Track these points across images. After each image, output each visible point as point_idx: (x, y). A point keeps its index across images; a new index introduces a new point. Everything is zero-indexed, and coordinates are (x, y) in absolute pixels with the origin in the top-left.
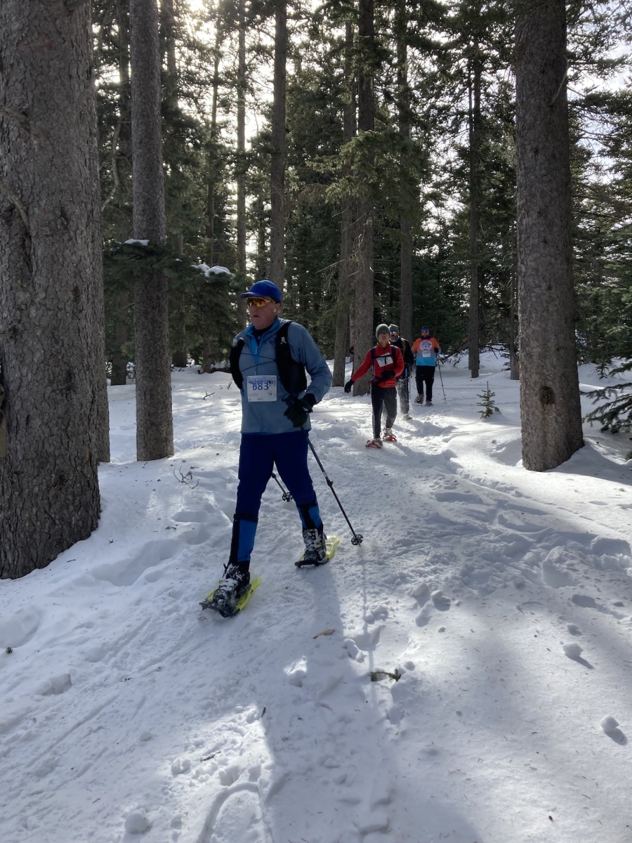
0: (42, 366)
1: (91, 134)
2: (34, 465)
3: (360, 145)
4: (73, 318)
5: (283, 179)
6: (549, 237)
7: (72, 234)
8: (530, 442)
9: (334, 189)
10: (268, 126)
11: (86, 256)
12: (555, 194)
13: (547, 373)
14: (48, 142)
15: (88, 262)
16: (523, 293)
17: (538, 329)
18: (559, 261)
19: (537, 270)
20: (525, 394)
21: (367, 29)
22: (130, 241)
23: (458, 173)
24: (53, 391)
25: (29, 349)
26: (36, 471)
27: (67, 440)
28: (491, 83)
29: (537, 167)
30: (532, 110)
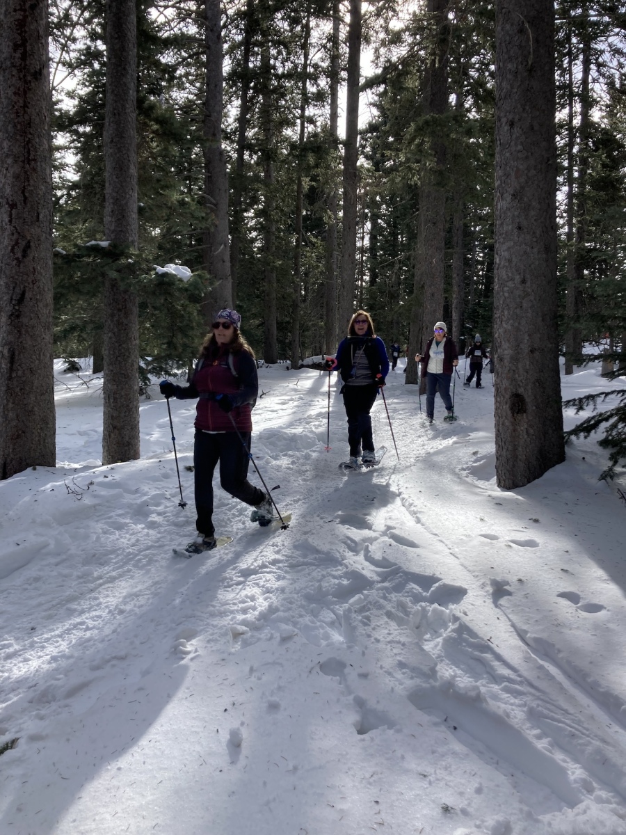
6: (524, 223)
12: (533, 172)
13: (519, 379)
19: (510, 261)
20: (496, 401)
22: (92, 243)
29: (513, 143)
30: (509, 76)
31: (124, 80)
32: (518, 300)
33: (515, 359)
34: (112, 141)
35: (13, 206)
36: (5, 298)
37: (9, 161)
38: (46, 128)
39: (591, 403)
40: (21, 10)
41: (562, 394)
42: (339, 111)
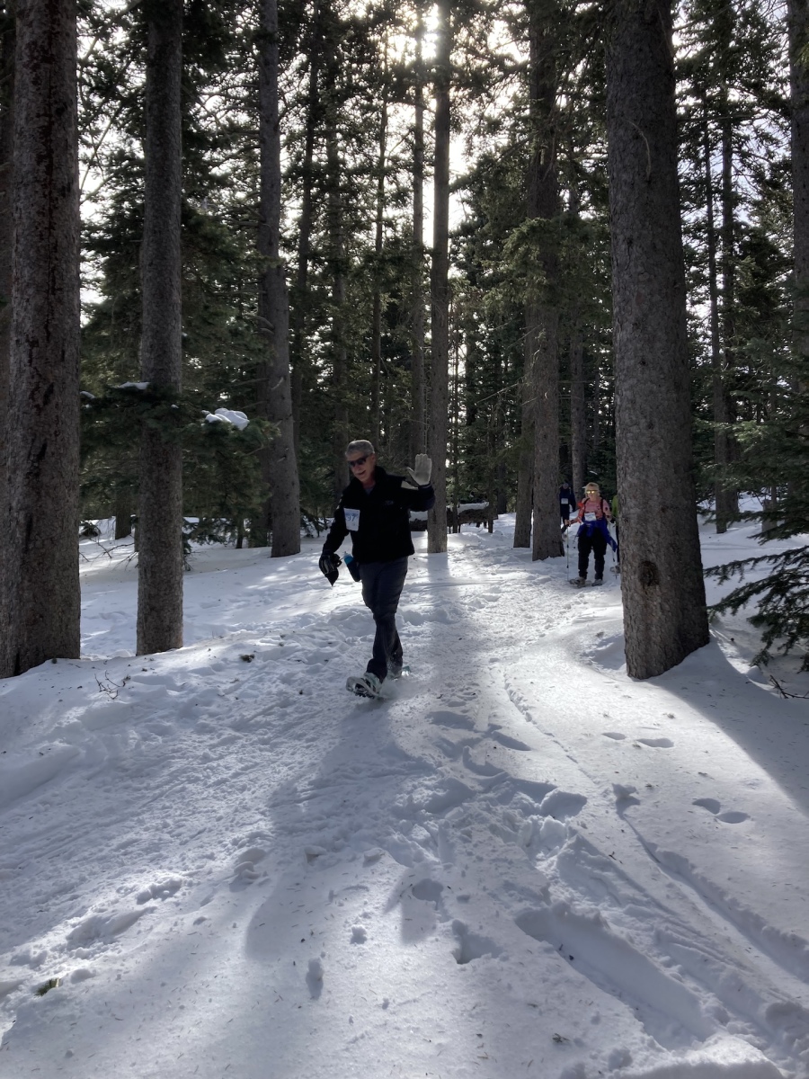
5: (445, 286)
6: (649, 357)
8: (630, 637)
9: (494, 296)
12: (657, 297)
13: (649, 543)
17: (636, 481)
22: (127, 384)
29: (632, 264)
30: (624, 188)
31: (167, 192)
32: (644, 448)
33: (643, 519)
34: (151, 265)
35: (34, 343)
36: (22, 453)
37: (31, 291)
38: (75, 252)
39: (737, 572)
40: (45, 115)
41: (704, 560)
42: (424, 210)
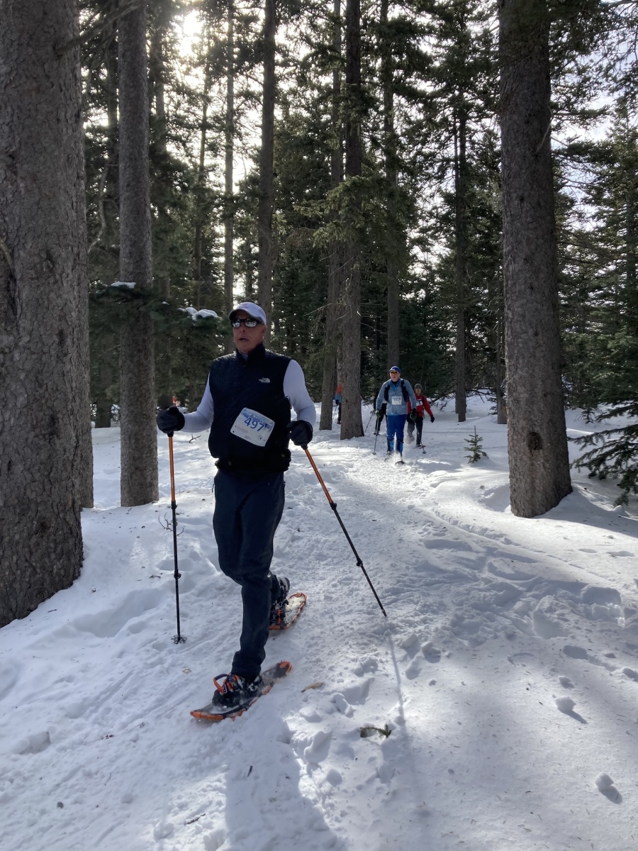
0: (25, 410)
1: (78, 177)
2: (15, 512)
3: (347, 190)
4: (57, 362)
5: (270, 223)
6: (536, 284)
7: (58, 277)
8: (519, 488)
9: (321, 234)
10: (257, 170)
11: (72, 299)
12: (541, 241)
13: (535, 419)
14: (35, 185)
15: (74, 306)
16: (509, 339)
17: (525, 374)
18: (545, 308)
19: (523, 316)
20: (513, 439)
21: (354, 77)
22: (117, 284)
23: (445, 219)
24: (36, 436)
25: (11, 392)
26: (17, 518)
27: (49, 487)
28: (476, 131)
29: (523, 215)
30: (517, 159)
